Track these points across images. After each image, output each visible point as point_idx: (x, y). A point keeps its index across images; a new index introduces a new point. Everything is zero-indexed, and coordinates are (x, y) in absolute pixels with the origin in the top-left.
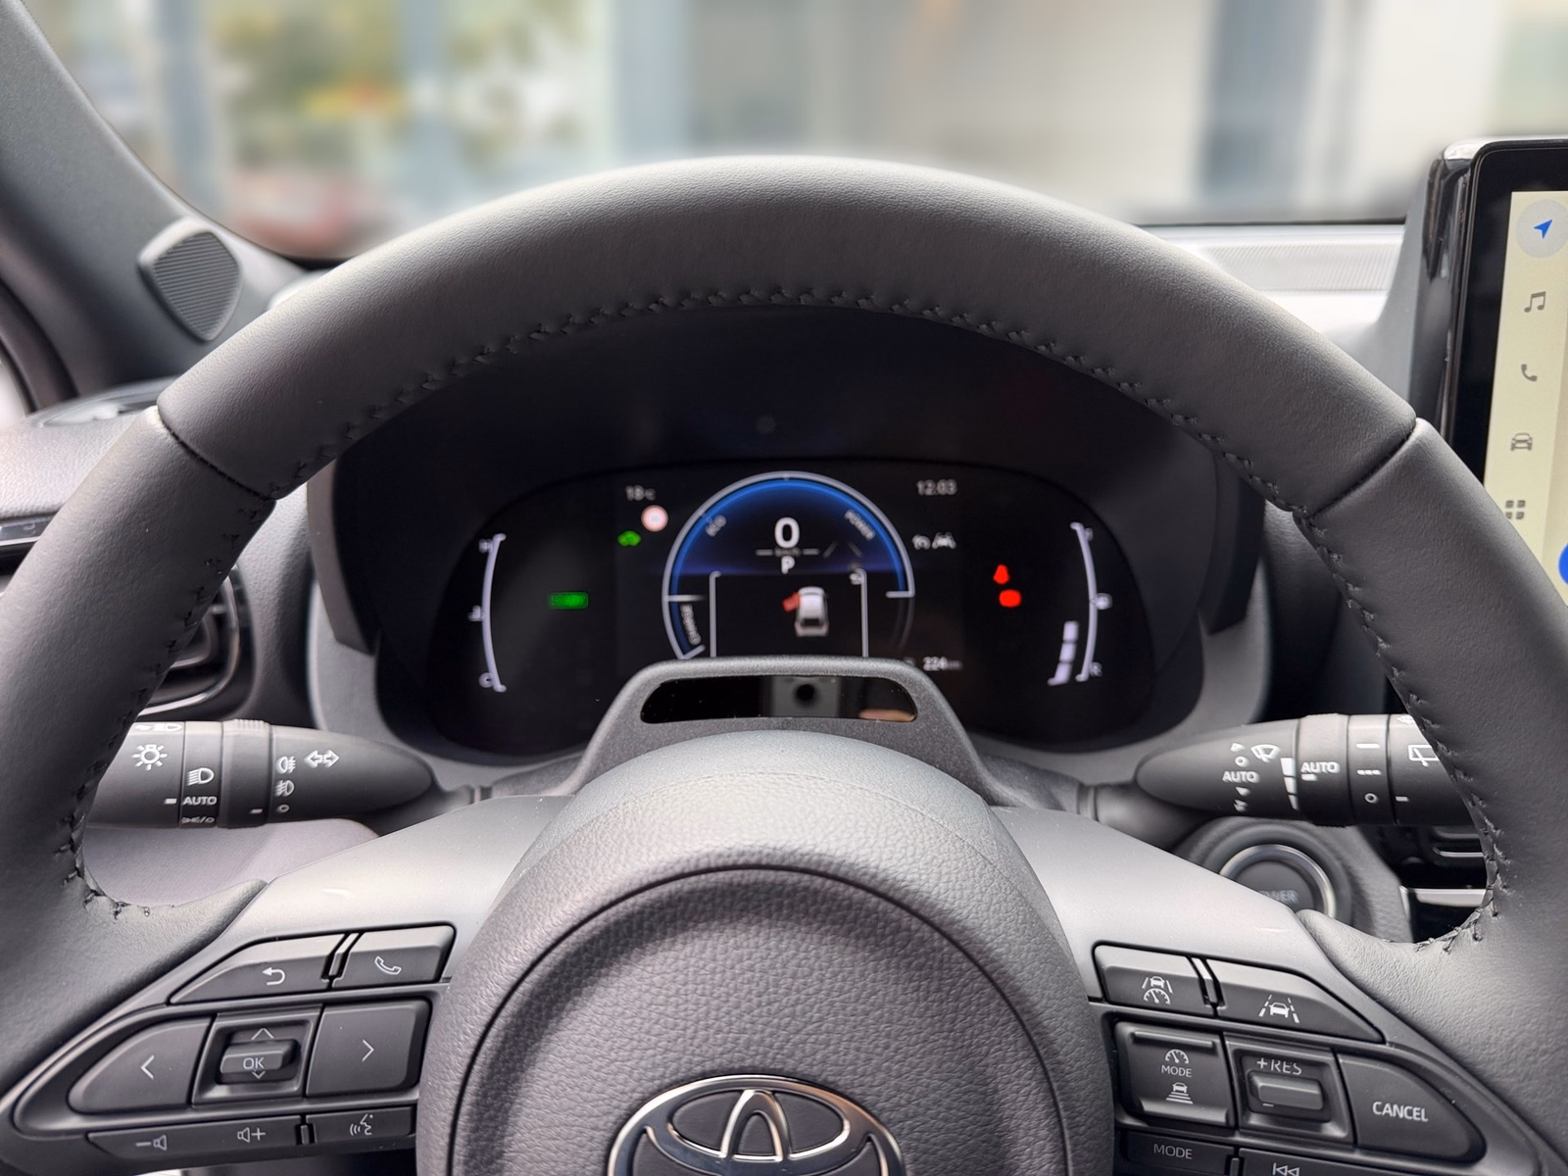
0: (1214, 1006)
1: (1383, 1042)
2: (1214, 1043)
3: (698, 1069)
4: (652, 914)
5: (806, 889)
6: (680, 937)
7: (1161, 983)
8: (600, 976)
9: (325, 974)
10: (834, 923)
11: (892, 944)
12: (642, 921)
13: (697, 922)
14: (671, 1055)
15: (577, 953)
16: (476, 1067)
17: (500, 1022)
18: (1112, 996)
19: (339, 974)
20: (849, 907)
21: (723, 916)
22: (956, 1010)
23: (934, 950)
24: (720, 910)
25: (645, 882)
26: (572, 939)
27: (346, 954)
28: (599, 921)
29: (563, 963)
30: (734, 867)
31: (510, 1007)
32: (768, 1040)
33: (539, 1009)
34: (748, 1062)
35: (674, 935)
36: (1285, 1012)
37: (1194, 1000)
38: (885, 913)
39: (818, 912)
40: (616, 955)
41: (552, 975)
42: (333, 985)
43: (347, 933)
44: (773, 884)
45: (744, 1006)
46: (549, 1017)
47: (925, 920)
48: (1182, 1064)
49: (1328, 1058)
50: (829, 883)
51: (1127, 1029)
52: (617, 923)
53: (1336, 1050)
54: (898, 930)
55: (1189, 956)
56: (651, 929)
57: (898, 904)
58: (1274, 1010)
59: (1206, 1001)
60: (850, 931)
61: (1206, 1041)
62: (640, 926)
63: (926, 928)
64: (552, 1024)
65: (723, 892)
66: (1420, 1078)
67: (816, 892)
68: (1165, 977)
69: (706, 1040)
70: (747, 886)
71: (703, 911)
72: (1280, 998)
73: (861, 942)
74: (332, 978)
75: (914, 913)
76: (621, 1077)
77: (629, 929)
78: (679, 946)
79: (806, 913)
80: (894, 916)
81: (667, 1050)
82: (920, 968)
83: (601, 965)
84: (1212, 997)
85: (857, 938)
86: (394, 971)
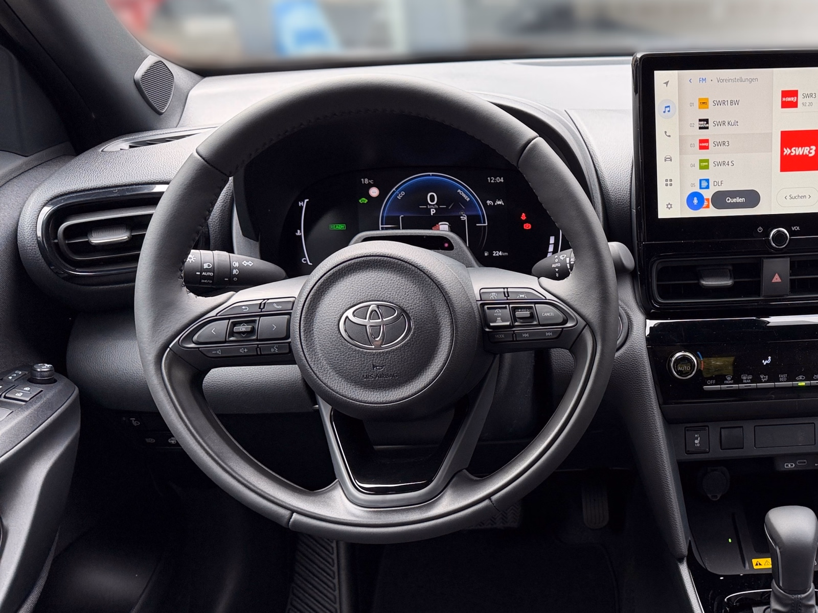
0: (507, 297)
1: (546, 299)
2: (506, 307)
3: (359, 302)
4: (345, 269)
5: (383, 260)
6: (353, 274)
7: (494, 294)
8: (333, 285)
9: (260, 308)
10: (391, 268)
11: (406, 272)
12: (342, 271)
13: (357, 270)
14: (352, 299)
15: (327, 279)
16: (304, 309)
17: (309, 297)
18: (483, 299)
19: (264, 308)
20: (394, 264)
21: (363, 269)
22: (423, 287)
23: (416, 272)
24: (362, 267)
25: (342, 261)
26: (325, 276)
27: (265, 303)
28: (331, 271)
29: (323, 282)
30: (364, 256)
31: (311, 294)
32: (376, 294)
33: (319, 294)
34: (371, 299)
35: (351, 274)
36: (523, 296)
37: (502, 297)
38: (403, 264)
39: (387, 266)
40: (337, 280)
41: (321, 285)
42: (263, 310)
43: (264, 300)
44: (374, 260)
45: (369, 287)
46: (322, 296)
47: (413, 265)
48: (499, 312)
49: (533, 305)
50: (388, 258)
51: (486, 307)
52: (336, 272)
53: (535, 303)
54: (406, 269)
55: (504, 288)
56: (345, 273)
57: (406, 262)
58: (521, 296)
59: (505, 296)
60: (395, 271)
61: (504, 306)
62: (342, 272)
63: (413, 267)
64: (322, 297)
65: (362, 263)
66: (556, 307)
67: (385, 261)
68: (495, 292)
69: (360, 295)
70: (368, 261)
71: (358, 268)
72: (522, 293)
73: (398, 272)
74: (262, 309)
75: (410, 264)
76: (340, 306)
77: (339, 273)
78: (352, 276)
79: (384, 267)
80: (405, 265)
81: (351, 298)
82: (413, 278)
83: (333, 282)
84: (507, 295)
85: (397, 271)
86: (280, 307)
